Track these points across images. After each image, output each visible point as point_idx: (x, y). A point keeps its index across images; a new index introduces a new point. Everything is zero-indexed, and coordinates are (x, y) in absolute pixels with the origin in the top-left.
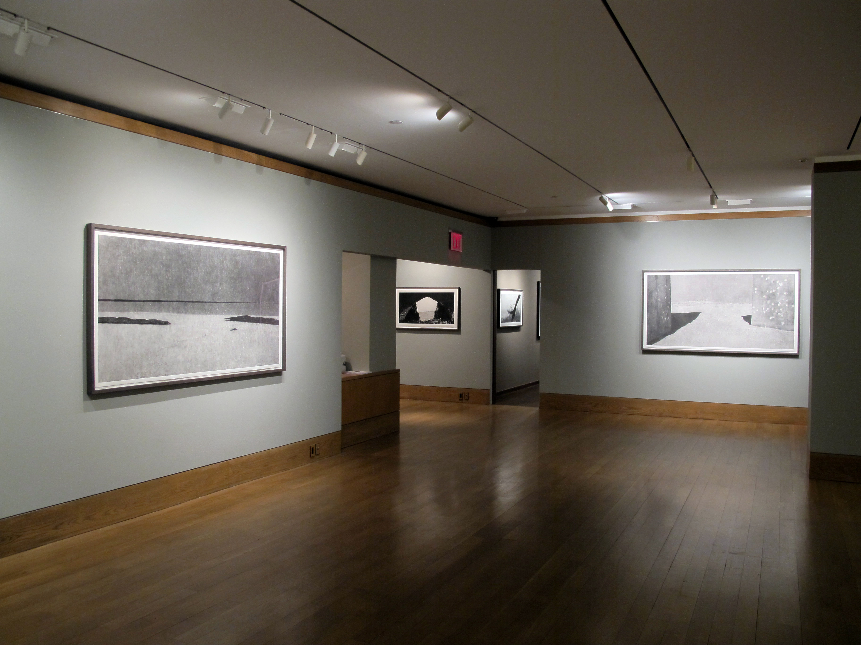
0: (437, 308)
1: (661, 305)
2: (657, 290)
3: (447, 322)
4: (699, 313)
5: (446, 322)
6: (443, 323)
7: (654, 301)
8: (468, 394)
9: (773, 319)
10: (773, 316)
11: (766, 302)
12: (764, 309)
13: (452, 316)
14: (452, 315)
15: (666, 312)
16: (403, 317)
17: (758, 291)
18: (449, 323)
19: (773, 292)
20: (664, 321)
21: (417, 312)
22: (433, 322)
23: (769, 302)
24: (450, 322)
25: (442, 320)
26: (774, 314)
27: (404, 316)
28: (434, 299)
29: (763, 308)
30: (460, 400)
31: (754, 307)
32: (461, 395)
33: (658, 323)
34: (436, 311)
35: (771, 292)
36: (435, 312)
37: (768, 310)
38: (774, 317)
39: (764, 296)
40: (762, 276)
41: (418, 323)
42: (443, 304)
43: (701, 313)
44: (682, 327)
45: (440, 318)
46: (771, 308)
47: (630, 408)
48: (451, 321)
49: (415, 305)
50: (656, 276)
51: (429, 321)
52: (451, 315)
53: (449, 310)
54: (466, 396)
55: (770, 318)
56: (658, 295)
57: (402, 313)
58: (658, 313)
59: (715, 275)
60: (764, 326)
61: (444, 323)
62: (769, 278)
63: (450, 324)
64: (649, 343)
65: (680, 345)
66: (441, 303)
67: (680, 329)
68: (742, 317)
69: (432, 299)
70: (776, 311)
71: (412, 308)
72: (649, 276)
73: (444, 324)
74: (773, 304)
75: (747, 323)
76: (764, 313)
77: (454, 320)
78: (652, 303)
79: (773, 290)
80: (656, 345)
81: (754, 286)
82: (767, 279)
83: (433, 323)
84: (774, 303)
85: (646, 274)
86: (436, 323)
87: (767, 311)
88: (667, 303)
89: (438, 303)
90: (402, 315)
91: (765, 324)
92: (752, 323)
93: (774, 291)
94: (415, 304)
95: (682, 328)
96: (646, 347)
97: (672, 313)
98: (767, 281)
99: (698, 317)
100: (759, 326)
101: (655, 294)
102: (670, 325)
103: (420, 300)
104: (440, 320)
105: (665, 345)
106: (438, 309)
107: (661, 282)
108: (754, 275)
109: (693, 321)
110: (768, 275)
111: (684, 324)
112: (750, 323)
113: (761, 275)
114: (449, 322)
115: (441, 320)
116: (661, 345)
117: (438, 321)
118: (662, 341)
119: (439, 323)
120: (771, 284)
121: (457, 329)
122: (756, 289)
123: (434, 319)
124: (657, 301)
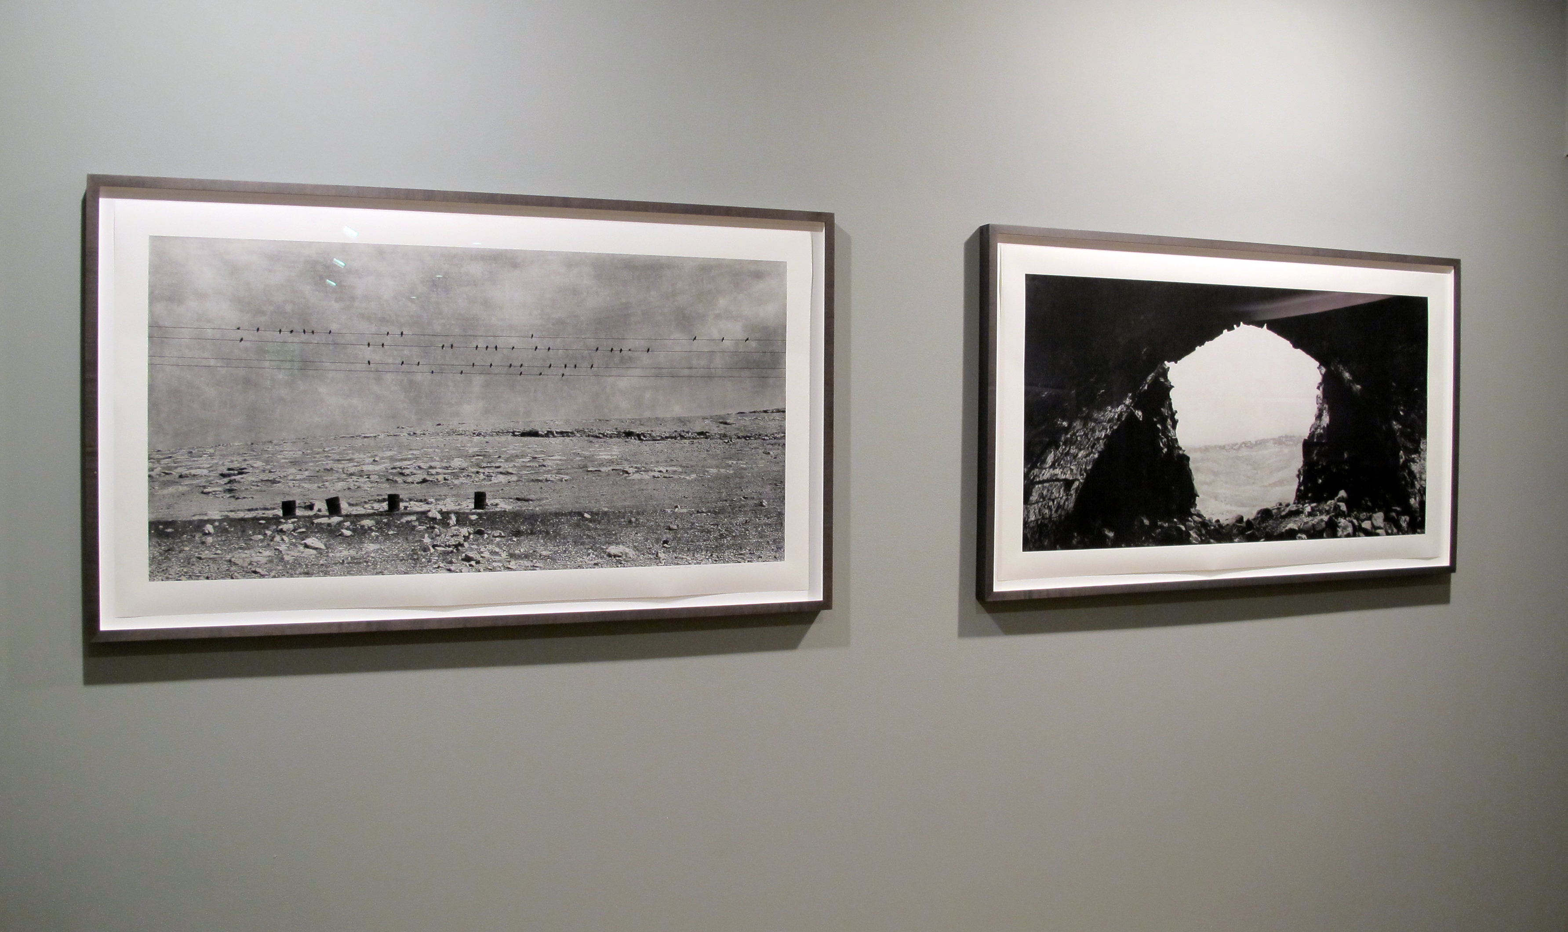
0: (1319, 417)
3: (1387, 519)
5: (1379, 518)
6: (1358, 531)
13: (1411, 473)
14: (1415, 467)
16: (1059, 493)
18: (1394, 527)
21: (1173, 444)
22: (1292, 525)
24: (1404, 521)
25: (1353, 504)
27: (1068, 484)
28: (1296, 346)
34: (1312, 435)
36: (1308, 446)
41: (1182, 539)
42: (1356, 379)
45: (1342, 493)
48: (1407, 510)
49: (1162, 391)
51: (1266, 514)
52: (1406, 465)
53: (1396, 426)
57: (1050, 459)
61: (1366, 525)
63: (1401, 531)
66: (1347, 375)
71: (1139, 414)
73: (1368, 533)
77: (1422, 504)
83: (1291, 535)
86: (1314, 533)
89: (1325, 378)
90: (1053, 479)
94: (1156, 380)
103: (1201, 343)
104: (1337, 508)
106: (1326, 420)
114: (1399, 514)
115: (1343, 507)
117: (1325, 518)
119: (1331, 530)
121: (1443, 565)
123: (1301, 497)
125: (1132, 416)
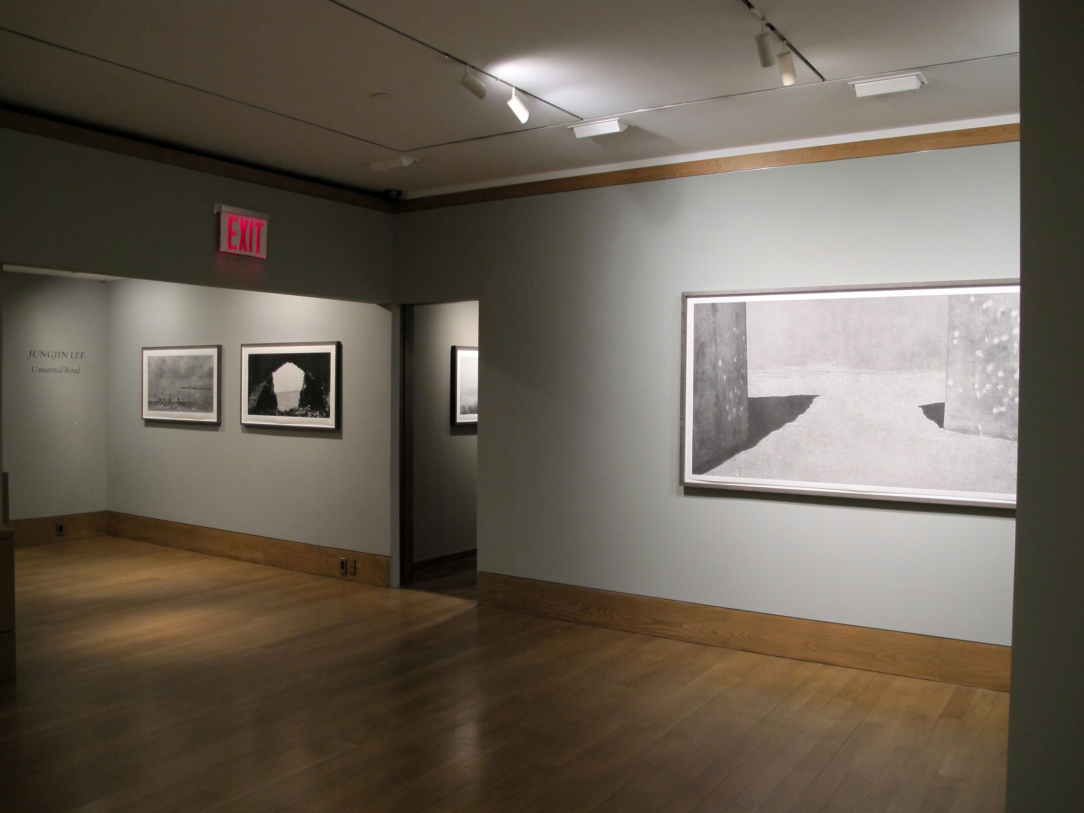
0: (303, 385)
1: (725, 377)
2: (715, 339)
3: (320, 413)
4: (814, 397)
5: (318, 413)
6: (312, 416)
7: (708, 366)
8: (355, 562)
9: (1001, 414)
10: (1002, 406)
11: (984, 369)
12: (976, 386)
13: (326, 401)
14: (327, 400)
15: (735, 395)
16: (253, 402)
17: (960, 338)
18: (321, 415)
19: (1001, 342)
20: (731, 417)
21: (273, 391)
22: (297, 413)
23: (990, 368)
24: (324, 414)
25: (312, 409)
26: (1006, 400)
27: (255, 400)
28: (299, 367)
29: (974, 384)
30: (342, 573)
31: (950, 382)
32: (343, 565)
33: (719, 421)
34: (302, 390)
35: (996, 341)
36: (301, 393)
37: (988, 390)
38: (1003, 409)
39: (979, 353)
40: (972, 299)
41: (274, 414)
42: (312, 376)
43: (817, 396)
44: (773, 432)
45: (309, 406)
46: (996, 384)
47: (657, 622)
48: (325, 411)
49: (271, 379)
50: (714, 305)
51: (291, 410)
52: (325, 399)
53: (322, 388)
54: (352, 566)
55: (995, 410)
56: (717, 351)
57: (252, 395)
58: (717, 396)
59: (853, 300)
60: (977, 432)
61: (315, 414)
62: (990, 304)
63: (323, 417)
64: (697, 470)
65: (769, 477)
66: (310, 375)
67: (767, 437)
68: (919, 407)
69: (296, 367)
70: (1010, 393)
71: (267, 385)
72: (696, 306)
73: (315, 417)
74: (1001, 374)
75: (933, 424)
76: (979, 396)
77: (329, 410)
78: (703, 373)
79: (1000, 335)
80: (713, 474)
81: (952, 327)
82: (984, 306)
83: (297, 416)
84: (1004, 371)
85: (691, 302)
86: (302, 415)
87: (984, 391)
88: (739, 372)
89: (305, 375)
90: (253, 399)
91: (980, 428)
92: (945, 424)
93: (1005, 338)
94: (270, 377)
95: (773, 435)
96: (691, 478)
97: (749, 397)
98: (986, 311)
99: (811, 406)
100: (964, 431)
101: (710, 350)
102: (745, 426)
103: (279, 368)
104: (308, 409)
105: (734, 476)
106: (305, 386)
107: (724, 319)
108: (950, 297)
109: (800, 416)
110: (988, 296)
111: (778, 425)
112: (941, 424)
113: (969, 296)
114: (323, 412)
115: (309, 409)
116: (723, 475)
117: (305, 412)
118: (727, 464)
119: (306, 415)
120: (995, 321)
121: (334, 427)
122: (956, 334)
123: (300, 406)
124: (715, 367)
125: (266, 385)
